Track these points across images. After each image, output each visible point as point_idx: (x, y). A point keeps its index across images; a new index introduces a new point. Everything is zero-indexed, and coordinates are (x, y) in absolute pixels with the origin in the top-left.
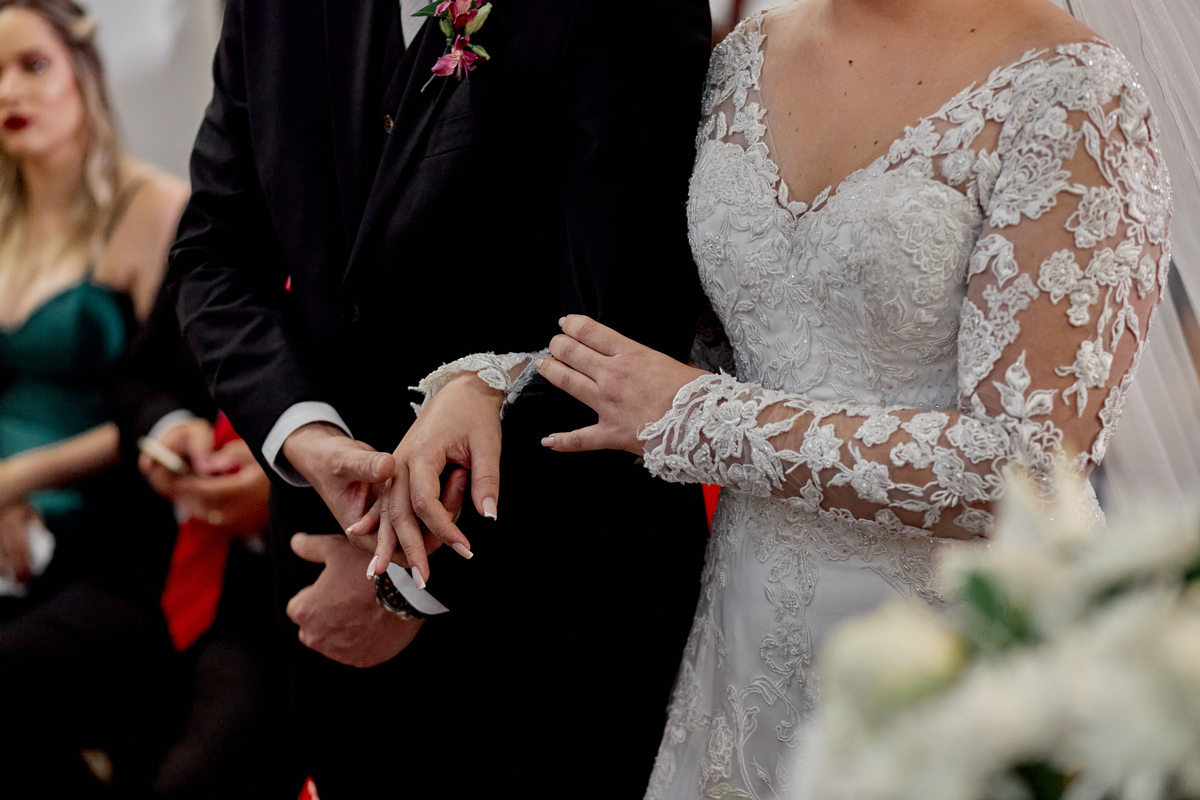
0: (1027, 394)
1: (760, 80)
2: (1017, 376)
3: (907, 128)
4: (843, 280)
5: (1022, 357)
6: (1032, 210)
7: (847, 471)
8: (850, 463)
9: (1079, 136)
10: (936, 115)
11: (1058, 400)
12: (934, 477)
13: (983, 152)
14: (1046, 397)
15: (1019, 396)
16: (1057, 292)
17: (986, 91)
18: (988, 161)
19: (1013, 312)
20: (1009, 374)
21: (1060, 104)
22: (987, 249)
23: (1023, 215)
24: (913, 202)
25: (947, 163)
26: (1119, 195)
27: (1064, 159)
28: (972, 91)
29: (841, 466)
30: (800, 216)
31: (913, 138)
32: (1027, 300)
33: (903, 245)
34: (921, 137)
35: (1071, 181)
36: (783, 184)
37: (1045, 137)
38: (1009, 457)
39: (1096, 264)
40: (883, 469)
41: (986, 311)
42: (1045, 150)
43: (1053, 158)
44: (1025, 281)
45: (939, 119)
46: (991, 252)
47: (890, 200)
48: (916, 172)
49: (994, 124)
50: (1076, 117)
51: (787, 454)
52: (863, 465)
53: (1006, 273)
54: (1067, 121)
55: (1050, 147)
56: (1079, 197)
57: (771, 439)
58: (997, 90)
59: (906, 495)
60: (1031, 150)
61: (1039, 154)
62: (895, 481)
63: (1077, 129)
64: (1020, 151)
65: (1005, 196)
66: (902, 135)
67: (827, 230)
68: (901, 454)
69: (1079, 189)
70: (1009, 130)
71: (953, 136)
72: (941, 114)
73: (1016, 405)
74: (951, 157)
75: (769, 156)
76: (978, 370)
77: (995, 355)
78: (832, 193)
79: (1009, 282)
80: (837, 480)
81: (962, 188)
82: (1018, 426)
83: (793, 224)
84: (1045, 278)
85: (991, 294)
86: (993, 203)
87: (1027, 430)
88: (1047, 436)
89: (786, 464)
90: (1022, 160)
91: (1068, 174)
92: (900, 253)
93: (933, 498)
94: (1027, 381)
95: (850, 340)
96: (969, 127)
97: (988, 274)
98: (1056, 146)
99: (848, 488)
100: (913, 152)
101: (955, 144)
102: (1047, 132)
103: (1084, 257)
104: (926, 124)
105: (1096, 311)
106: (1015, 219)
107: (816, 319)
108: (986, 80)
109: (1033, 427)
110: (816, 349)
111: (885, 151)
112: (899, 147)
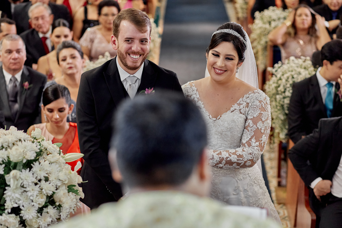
0: (255, 143)
1: (199, 96)
2: (253, 140)
3: (233, 106)
4: (226, 131)
5: (254, 137)
6: (255, 116)
7: (230, 157)
8: (231, 156)
9: (261, 104)
10: (237, 103)
11: (260, 143)
12: (243, 156)
13: (247, 108)
14: (258, 143)
15: (254, 143)
16: (260, 128)
17: (244, 98)
18: (247, 109)
19: (253, 131)
20: (252, 140)
21: (257, 100)
22: (248, 122)
23: (253, 117)
24: (237, 117)
25: (242, 110)
26: (267, 113)
27: (259, 108)
28: (242, 98)
29: (229, 157)
30: (215, 121)
31: (234, 107)
32: (255, 129)
33: (237, 124)
34: (236, 106)
35: (261, 111)
36: (210, 115)
37: (256, 105)
38: (254, 152)
39: (265, 123)
40: (236, 156)
41: (248, 131)
42: (256, 107)
43: (258, 108)
44: (255, 126)
45: (238, 103)
46: (248, 123)
47: (234, 117)
48: (237, 112)
49: (248, 104)
50: (260, 102)
51: (220, 156)
52: (233, 156)
53: (252, 125)
54: (259, 102)
55: (257, 106)
56: (262, 113)
57: (217, 154)
58: (247, 98)
59: (240, 160)
60: (254, 107)
61: (255, 108)
62: (238, 158)
63: (261, 103)
64: (252, 107)
65: (250, 114)
66: (232, 107)
67: (222, 123)
68: (238, 153)
69: (262, 112)
70: (250, 104)
71: (242, 106)
72: (238, 102)
73: (253, 144)
74: (242, 109)
75: (206, 110)
76: (247, 140)
77: (250, 137)
78: (221, 117)
79: (252, 126)
80: (229, 159)
81: (244, 114)
82: (254, 147)
83: (214, 122)
84: (258, 126)
85: (249, 129)
86: (248, 116)
87: (256, 148)
88: (258, 149)
89: (220, 158)
90: (252, 109)
91: (260, 110)
92: (236, 126)
93: (244, 160)
94: (255, 141)
95: (226, 140)
96: (244, 105)
97: (249, 126)
98: (258, 106)
99: (231, 160)
100: (235, 109)
101: (242, 107)
102: (256, 104)
103: (263, 122)
104: (236, 105)
105: (265, 130)
106: (252, 117)
107: (219, 137)
108: (244, 97)
109: (257, 148)
110: (219, 142)
111: (230, 109)
112: (232, 109)
